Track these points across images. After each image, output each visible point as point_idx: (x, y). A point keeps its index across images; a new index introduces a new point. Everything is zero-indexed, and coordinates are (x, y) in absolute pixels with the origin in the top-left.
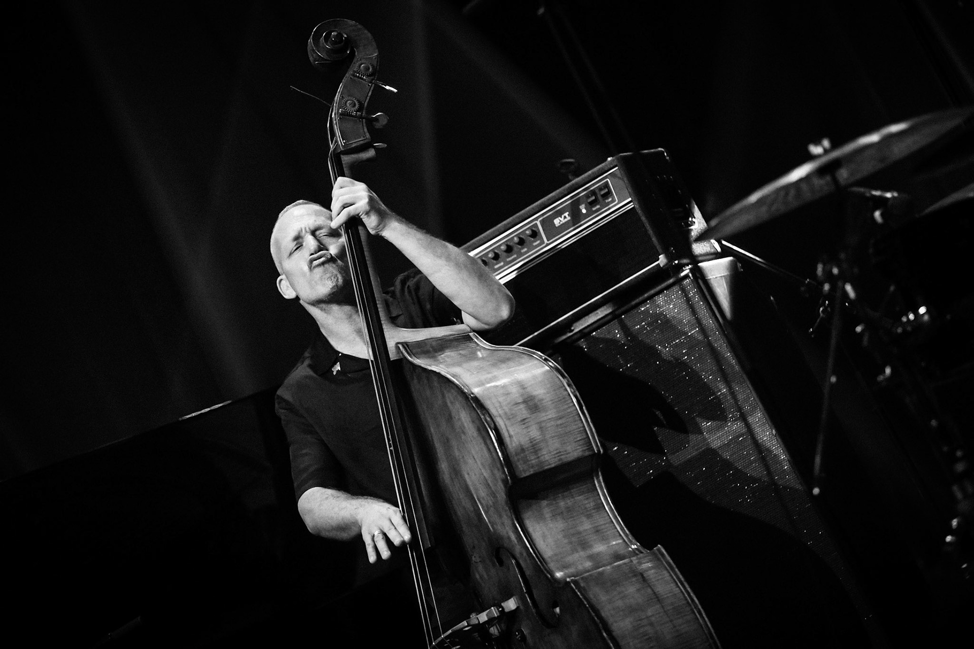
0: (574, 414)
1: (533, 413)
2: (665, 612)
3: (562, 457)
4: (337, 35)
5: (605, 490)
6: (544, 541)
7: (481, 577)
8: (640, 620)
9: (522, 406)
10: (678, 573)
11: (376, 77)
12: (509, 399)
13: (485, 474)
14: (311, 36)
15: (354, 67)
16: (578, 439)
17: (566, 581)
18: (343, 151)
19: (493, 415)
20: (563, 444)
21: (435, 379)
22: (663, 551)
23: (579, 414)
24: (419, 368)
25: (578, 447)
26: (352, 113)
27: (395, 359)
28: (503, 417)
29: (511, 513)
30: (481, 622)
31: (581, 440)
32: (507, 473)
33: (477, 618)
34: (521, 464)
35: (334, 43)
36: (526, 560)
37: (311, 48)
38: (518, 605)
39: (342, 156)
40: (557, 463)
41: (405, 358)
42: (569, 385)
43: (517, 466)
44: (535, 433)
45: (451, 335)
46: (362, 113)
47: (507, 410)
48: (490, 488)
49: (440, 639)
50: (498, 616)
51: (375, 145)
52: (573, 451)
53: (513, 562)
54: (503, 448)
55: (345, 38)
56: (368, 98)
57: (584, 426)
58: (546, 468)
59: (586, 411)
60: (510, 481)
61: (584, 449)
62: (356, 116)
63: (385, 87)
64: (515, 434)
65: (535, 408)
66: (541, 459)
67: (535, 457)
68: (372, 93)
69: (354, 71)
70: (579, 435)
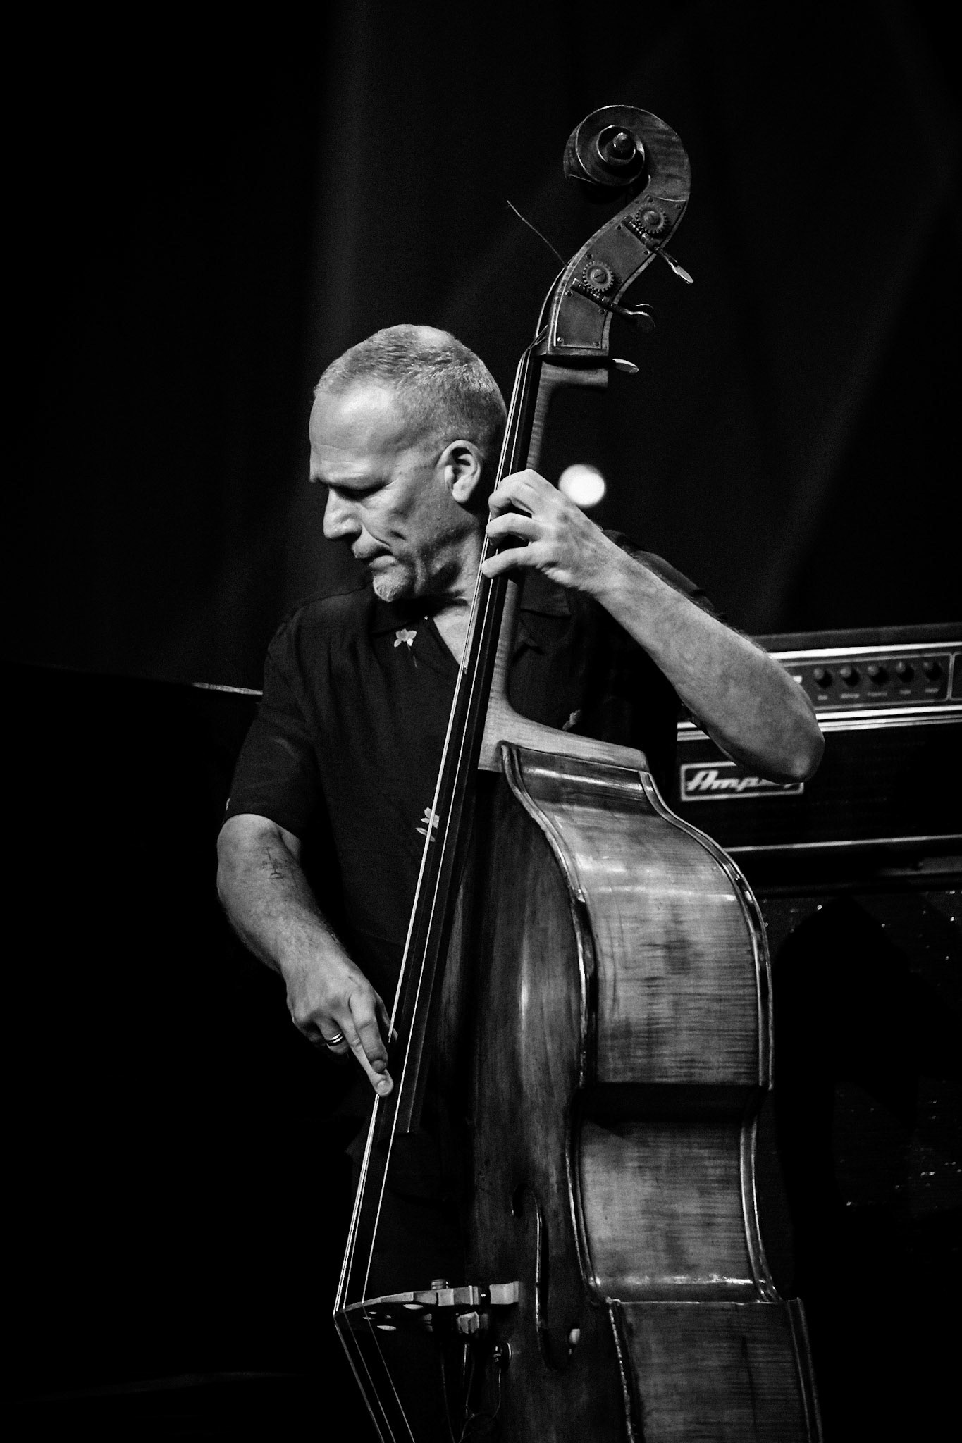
0: (748, 1002)
1: (674, 974)
2: (755, 1424)
3: (694, 1071)
4: (623, 140)
5: (752, 1158)
6: (604, 1208)
7: (481, 1220)
8: (704, 1424)
9: (660, 953)
10: (809, 1360)
11: (667, 241)
12: (641, 932)
13: (549, 1047)
14: (581, 124)
15: (632, 212)
16: (737, 1049)
17: (605, 1301)
18: (550, 356)
19: (601, 950)
20: (703, 1047)
21: (534, 835)
22: (801, 1309)
23: (756, 1005)
25: (732, 1065)
26: (594, 292)
27: (488, 769)
28: (617, 962)
29: (565, 1134)
30: (440, 1305)
31: (742, 1052)
32: (582, 1065)
33: (437, 1294)
34: (614, 1058)
35: (614, 152)
36: (558, 1228)
37: (571, 145)
38: (517, 1301)
39: (544, 364)
40: (678, 1079)
41: (505, 773)
42: (760, 947)
43: (606, 1058)
44: (663, 1009)
45: (606, 762)
46: (613, 300)
47: (629, 949)
48: (549, 1073)
49: (356, 1305)
50: (474, 1305)
51: (617, 361)
52: (719, 1067)
53: (539, 1220)
54: (594, 1016)
55: (637, 151)
56: (636, 275)
57: (756, 1030)
58: (657, 1080)
59: (770, 1006)
60: (581, 1083)
61: (742, 1070)
62: (598, 302)
63: (673, 267)
64: (627, 999)
65: (683, 964)
66: (655, 1060)
67: (645, 1053)
68: (646, 269)
69: (629, 218)
70: (740, 1043)
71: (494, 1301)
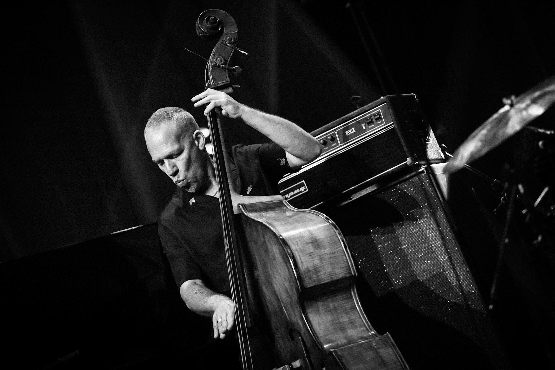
0: (341, 252)
1: (317, 249)
3: (332, 277)
4: (213, 19)
5: (358, 298)
7: (281, 347)
9: (310, 245)
10: (398, 349)
11: (236, 45)
12: (302, 241)
13: (286, 285)
14: (198, 19)
15: (223, 38)
17: (330, 350)
19: (293, 249)
20: (333, 269)
21: (260, 226)
22: (390, 336)
23: (344, 252)
24: (250, 220)
25: (343, 272)
26: (220, 65)
27: (237, 213)
28: (298, 251)
29: (300, 308)
31: (344, 267)
32: (299, 284)
34: (307, 280)
35: (211, 23)
36: (307, 337)
37: (198, 26)
38: (301, 365)
40: (329, 280)
41: (243, 213)
42: (339, 234)
43: (305, 281)
44: (317, 261)
45: (271, 201)
46: (226, 66)
47: (301, 246)
48: (288, 293)
52: (340, 273)
53: (300, 338)
54: (297, 269)
55: (218, 20)
56: (230, 57)
57: (347, 259)
58: (322, 283)
59: (348, 250)
60: (300, 289)
61: (346, 273)
62: (222, 68)
63: (241, 51)
64: (305, 261)
65: (318, 246)
66: (320, 277)
67: (316, 276)
68: (233, 54)
69: (223, 41)
70: (343, 264)
71: (294, 367)
